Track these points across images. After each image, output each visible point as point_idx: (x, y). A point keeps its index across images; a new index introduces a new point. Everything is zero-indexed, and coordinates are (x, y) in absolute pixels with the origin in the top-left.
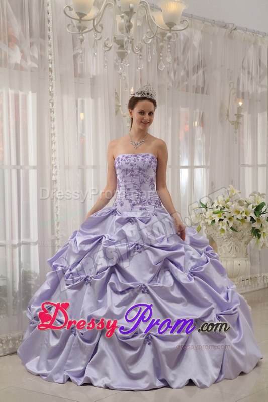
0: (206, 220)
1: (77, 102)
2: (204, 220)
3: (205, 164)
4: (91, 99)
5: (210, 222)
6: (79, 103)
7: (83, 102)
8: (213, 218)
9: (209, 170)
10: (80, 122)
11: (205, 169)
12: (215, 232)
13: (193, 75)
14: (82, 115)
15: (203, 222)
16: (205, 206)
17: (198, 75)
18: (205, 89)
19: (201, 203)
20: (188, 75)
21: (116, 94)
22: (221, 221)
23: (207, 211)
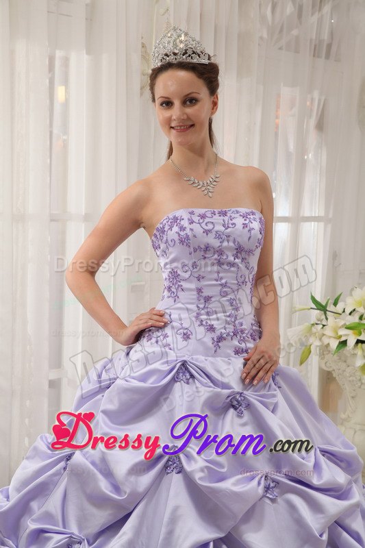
0: (326, 341)
1: (52, 60)
2: (320, 339)
3: (322, 214)
4: (88, 53)
5: (334, 344)
6: (57, 63)
7: (66, 61)
8: (340, 337)
9: (329, 226)
10: (57, 108)
11: (322, 224)
12: (343, 366)
13: (312, 15)
14: (60, 92)
15: (318, 343)
16: (323, 308)
17: (322, 16)
18: (334, 49)
19: (313, 299)
20: (300, 16)
21: (144, 46)
22: (360, 344)
23: (327, 319)
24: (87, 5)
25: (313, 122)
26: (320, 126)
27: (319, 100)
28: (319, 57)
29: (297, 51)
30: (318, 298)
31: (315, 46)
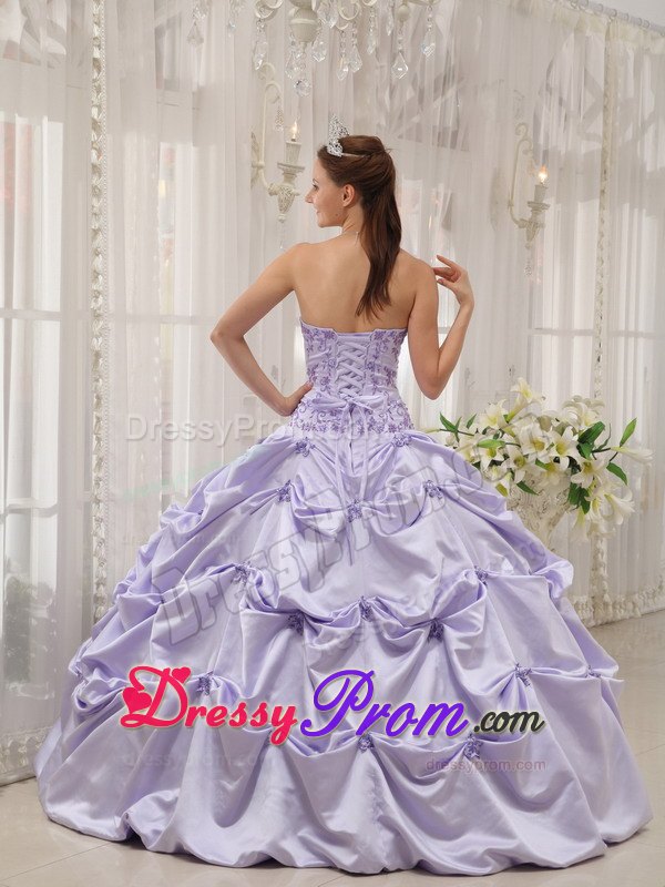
4: (194, 145)
6: (162, 155)
7: (172, 153)
8: (475, 458)
13: (434, 99)
16: (453, 429)
17: (446, 101)
18: (460, 137)
19: (443, 420)
20: (421, 100)
21: (253, 136)
22: (494, 467)
23: (458, 440)
24: (193, 93)
25: (439, 220)
26: (447, 224)
27: (445, 195)
28: (443, 145)
29: (419, 140)
30: (449, 419)
31: (439, 134)
